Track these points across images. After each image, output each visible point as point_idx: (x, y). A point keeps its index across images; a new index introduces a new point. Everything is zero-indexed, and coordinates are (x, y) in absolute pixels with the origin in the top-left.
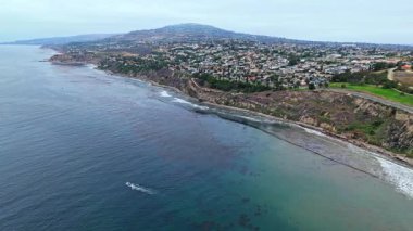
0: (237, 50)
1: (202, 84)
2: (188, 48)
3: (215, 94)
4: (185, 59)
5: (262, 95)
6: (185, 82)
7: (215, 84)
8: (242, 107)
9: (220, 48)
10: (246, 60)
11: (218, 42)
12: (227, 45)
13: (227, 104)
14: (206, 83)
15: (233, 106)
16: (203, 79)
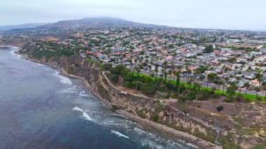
0: (142, 35)
1: (115, 81)
2: (100, 34)
3: (135, 99)
4: (97, 43)
5: (207, 107)
6: (96, 73)
7: (133, 82)
8: (182, 129)
9: (127, 33)
10: (154, 45)
11: (125, 29)
12: (132, 31)
13: (155, 119)
14: (121, 79)
15: (166, 123)
16: (118, 74)
